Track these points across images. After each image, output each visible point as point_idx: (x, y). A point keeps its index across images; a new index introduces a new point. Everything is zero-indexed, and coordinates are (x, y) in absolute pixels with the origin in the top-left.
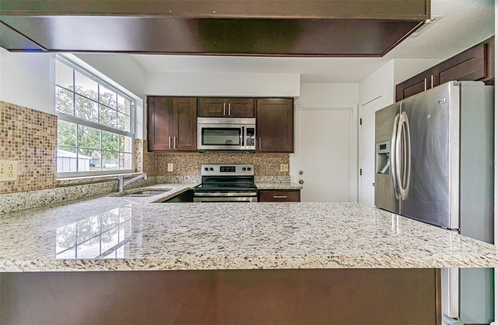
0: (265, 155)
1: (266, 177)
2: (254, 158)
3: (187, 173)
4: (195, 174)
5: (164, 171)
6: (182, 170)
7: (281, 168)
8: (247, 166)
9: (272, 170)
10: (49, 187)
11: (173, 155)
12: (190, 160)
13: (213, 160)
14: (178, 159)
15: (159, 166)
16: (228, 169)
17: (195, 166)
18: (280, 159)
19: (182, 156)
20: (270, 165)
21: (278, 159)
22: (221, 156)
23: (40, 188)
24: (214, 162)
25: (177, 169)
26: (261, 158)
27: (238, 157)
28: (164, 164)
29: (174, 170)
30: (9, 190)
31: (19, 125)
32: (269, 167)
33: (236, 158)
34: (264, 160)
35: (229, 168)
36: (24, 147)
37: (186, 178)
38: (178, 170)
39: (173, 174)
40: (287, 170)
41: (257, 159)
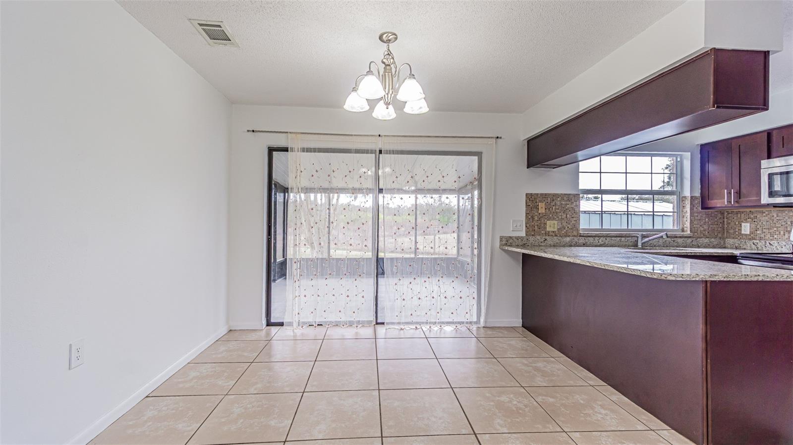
3: (773, 236)
4: (787, 239)
5: (737, 233)
6: (764, 232)
10: (575, 236)
12: (778, 218)
14: (758, 216)
15: (730, 226)
17: (787, 227)
19: (764, 213)
25: (756, 230)
28: (737, 223)
29: (751, 233)
30: (554, 235)
38: (758, 232)
39: (750, 237)
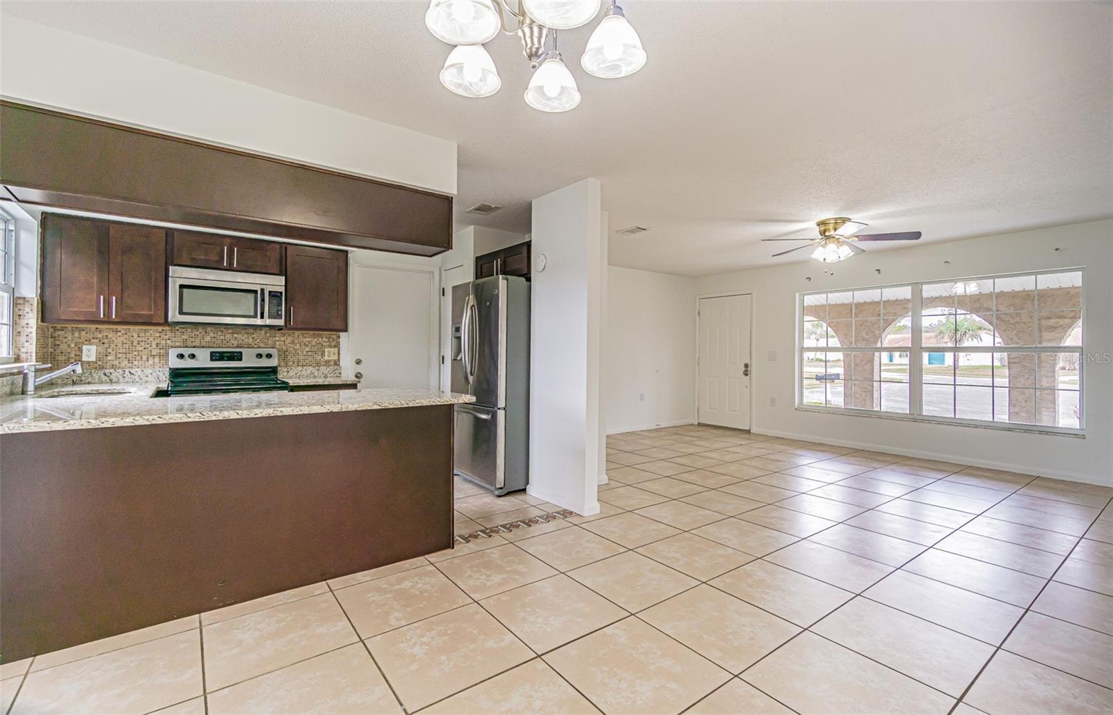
0: (297, 333)
1: (300, 368)
2: (277, 339)
3: (132, 363)
4: (151, 365)
6: (119, 358)
7: (326, 354)
8: (264, 351)
9: (311, 358)
11: (97, 328)
12: (139, 339)
13: (192, 339)
14: (109, 336)
15: (58, 351)
16: (227, 357)
17: (151, 351)
18: (324, 340)
19: (120, 331)
20: (307, 349)
21: (320, 340)
24: (194, 344)
25: (106, 356)
26: (289, 339)
27: (246, 336)
28: (73, 345)
29: (99, 359)
32: (304, 353)
33: (243, 338)
34: (296, 341)
35: (228, 355)
37: (130, 373)
38: (109, 358)
39: (96, 366)
40: (336, 358)
41: (282, 339)
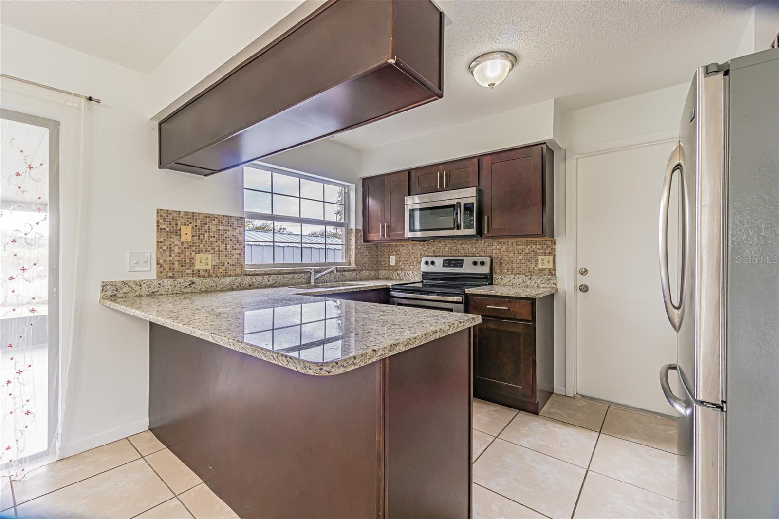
0: (511, 241)
1: (512, 276)
2: (494, 247)
3: (410, 267)
4: (418, 269)
5: (387, 265)
6: (404, 264)
7: (540, 262)
8: (478, 259)
9: (524, 266)
10: (237, 275)
11: (395, 245)
13: (438, 250)
14: (400, 250)
15: (382, 259)
16: (454, 264)
18: (538, 247)
19: (405, 246)
20: (520, 257)
21: (534, 247)
22: (449, 245)
23: (230, 276)
24: (439, 254)
25: (399, 262)
26: (504, 247)
27: (470, 246)
28: (387, 256)
29: (396, 264)
30: (206, 275)
31: (213, 228)
32: (518, 261)
33: (468, 248)
34: (510, 249)
35: (454, 262)
36: (217, 244)
37: (408, 274)
38: (400, 264)
39: (395, 268)
40: (551, 266)
41: (498, 247)
